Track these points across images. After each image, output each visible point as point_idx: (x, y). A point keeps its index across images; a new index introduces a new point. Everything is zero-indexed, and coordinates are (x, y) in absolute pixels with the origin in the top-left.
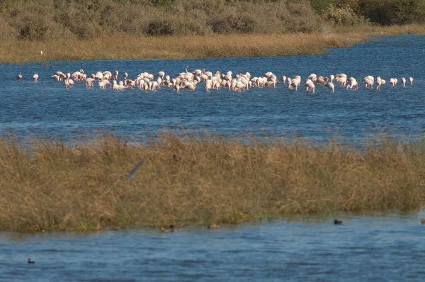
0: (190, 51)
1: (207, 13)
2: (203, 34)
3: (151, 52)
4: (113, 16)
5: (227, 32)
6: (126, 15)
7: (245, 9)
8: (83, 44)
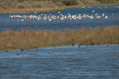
0: (27, 12)
1: (31, 3)
2: (30, 8)
3: (19, 12)
4: (11, 4)
5: (35, 8)
6: (14, 4)
7: (39, 3)
8: (5, 11)
